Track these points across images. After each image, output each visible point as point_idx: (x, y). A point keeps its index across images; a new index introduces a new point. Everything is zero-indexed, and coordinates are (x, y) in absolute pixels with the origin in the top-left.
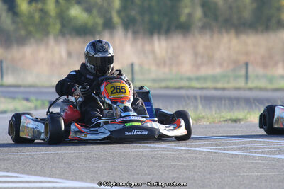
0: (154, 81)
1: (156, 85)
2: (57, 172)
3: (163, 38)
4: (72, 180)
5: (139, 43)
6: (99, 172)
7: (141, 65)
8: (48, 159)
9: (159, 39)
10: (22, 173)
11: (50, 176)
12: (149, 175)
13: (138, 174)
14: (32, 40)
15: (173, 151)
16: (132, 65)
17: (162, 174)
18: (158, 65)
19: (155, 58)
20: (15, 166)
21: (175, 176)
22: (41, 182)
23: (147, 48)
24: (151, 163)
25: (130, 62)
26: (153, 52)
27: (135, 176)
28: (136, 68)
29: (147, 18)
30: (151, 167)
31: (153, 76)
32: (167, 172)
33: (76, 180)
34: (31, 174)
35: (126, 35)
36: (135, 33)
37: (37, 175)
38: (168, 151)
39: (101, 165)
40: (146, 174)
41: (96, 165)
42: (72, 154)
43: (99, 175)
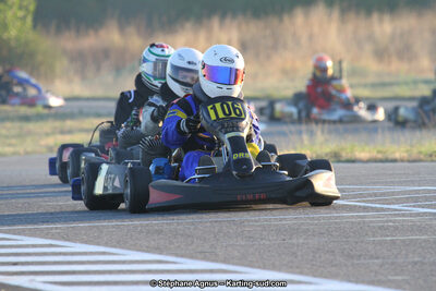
2: (236, 253)
3: (387, 18)
4: (259, 267)
5: (350, 27)
6: (299, 253)
8: (220, 231)
9: (381, 21)
10: (182, 256)
11: (225, 261)
12: (377, 258)
13: (360, 256)
14: (188, 25)
15: (411, 215)
17: (396, 257)
20: (171, 243)
21: (416, 259)
22: (212, 271)
24: (378, 238)
27: (355, 261)
32: (404, 252)
33: (264, 267)
34: (196, 258)
37: (205, 259)
38: (404, 215)
39: (301, 241)
40: (372, 257)
41: (294, 241)
42: (256, 221)
43: (300, 258)
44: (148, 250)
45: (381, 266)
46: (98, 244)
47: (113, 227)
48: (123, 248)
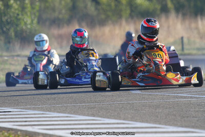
0: (198, 49)
1: (200, 52)
2: (129, 116)
3: (204, 18)
4: (140, 122)
5: (187, 22)
6: (159, 116)
7: (189, 39)
8: (122, 107)
9: (202, 19)
10: (104, 118)
11: (124, 119)
12: (196, 117)
13: (188, 117)
14: (110, 22)
16: (182, 38)
18: (201, 38)
19: (199, 33)
20: (99, 112)
22: (118, 124)
23: (193, 25)
24: (197, 109)
25: (181, 36)
26: (197, 28)
27: (185, 119)
28: (185, 40)
29: (192, 4)
30: (197, 111)
31: (198, 46)
33: (142, 122)
34: (111, 118)
35: (177, 17)
36: (184, 15)
37: (115, 118)
39: (160, 111)
40: (193, 117)
41: (157, 111)
42: (139, 103)
43: (159, 118)
44: (88, 115)
45: (197, 121)
46: (65, 113)
47: (72, 106)
48: (76, 114)
